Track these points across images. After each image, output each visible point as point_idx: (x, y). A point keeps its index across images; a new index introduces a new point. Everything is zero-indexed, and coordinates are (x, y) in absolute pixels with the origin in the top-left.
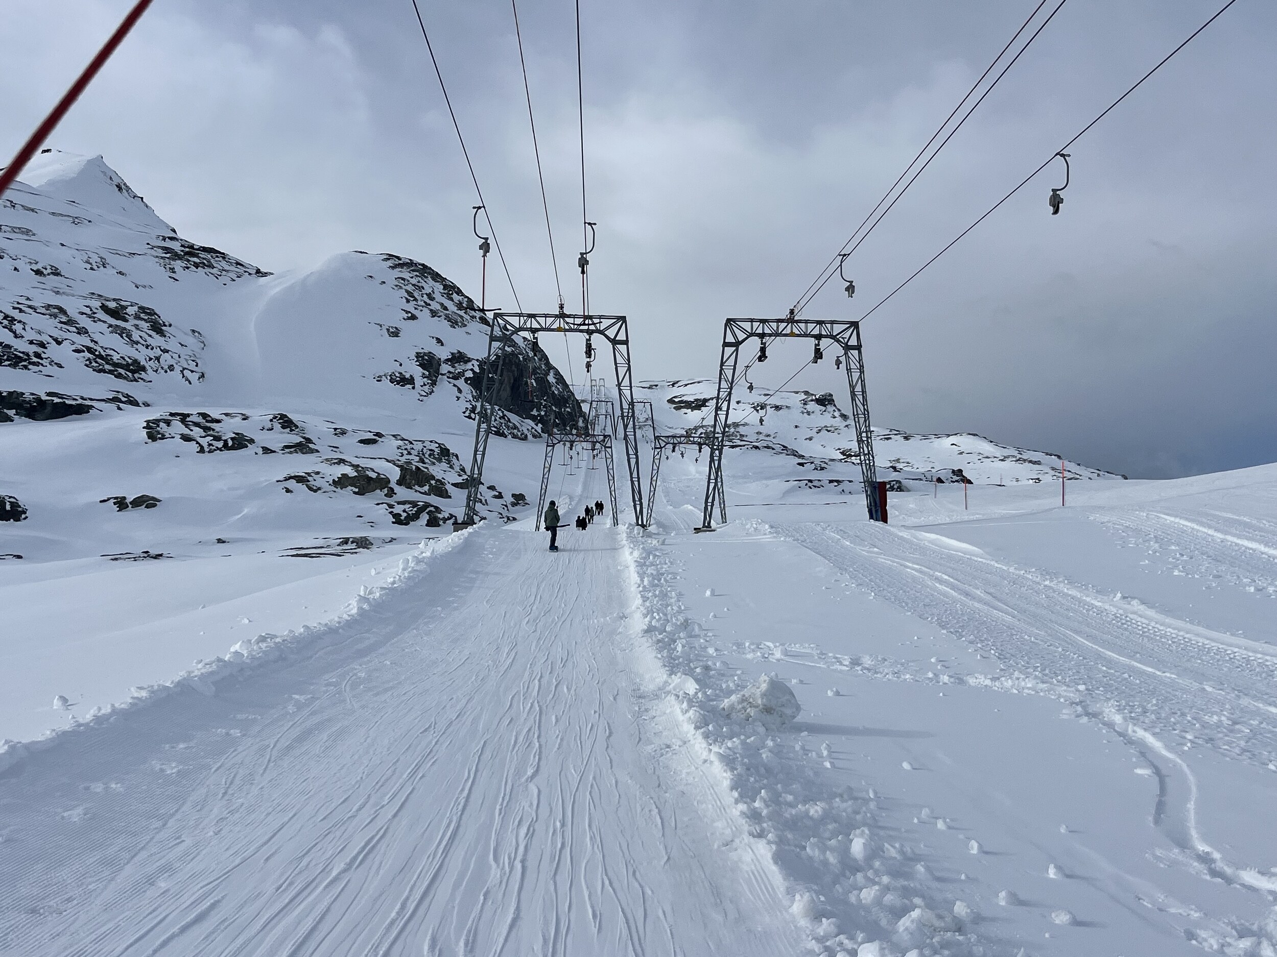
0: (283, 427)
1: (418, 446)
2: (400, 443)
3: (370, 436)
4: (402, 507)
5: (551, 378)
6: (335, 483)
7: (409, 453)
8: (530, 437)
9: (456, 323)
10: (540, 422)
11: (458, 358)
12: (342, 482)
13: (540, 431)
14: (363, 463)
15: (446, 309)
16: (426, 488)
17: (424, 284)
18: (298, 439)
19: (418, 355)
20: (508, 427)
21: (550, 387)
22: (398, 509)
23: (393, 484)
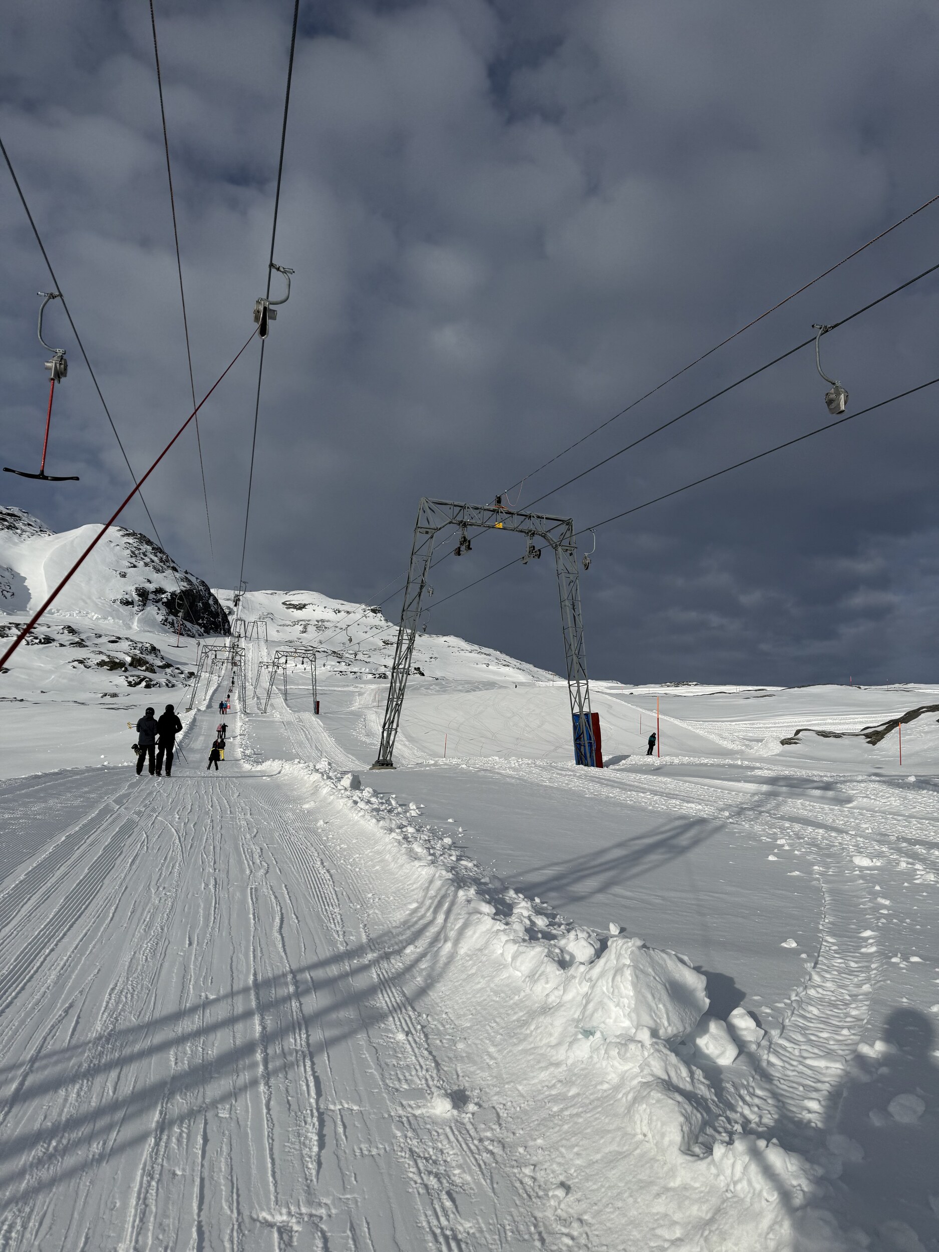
0: (69, 633)
1: (140, 645)
2: (131, 643)
3: (113, 638)
4: (132, 678)
5: (211, 602)
6: (98, 664)
7: (135, 649)
8: (197, 635)
9: (159, 570)
10: (203, 627)
11: (160, 591)
12: (101, 664)
13: (202, 631)
14: (112, 654)
15: (153, 562)
16: (144, 668)
17: (141, 547)
18: (77, 640)
19: (137, 589)
20: (185, 630)
21: (210, 608)
22: (131, 679)
23: (127, 666)
